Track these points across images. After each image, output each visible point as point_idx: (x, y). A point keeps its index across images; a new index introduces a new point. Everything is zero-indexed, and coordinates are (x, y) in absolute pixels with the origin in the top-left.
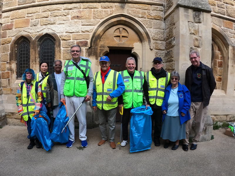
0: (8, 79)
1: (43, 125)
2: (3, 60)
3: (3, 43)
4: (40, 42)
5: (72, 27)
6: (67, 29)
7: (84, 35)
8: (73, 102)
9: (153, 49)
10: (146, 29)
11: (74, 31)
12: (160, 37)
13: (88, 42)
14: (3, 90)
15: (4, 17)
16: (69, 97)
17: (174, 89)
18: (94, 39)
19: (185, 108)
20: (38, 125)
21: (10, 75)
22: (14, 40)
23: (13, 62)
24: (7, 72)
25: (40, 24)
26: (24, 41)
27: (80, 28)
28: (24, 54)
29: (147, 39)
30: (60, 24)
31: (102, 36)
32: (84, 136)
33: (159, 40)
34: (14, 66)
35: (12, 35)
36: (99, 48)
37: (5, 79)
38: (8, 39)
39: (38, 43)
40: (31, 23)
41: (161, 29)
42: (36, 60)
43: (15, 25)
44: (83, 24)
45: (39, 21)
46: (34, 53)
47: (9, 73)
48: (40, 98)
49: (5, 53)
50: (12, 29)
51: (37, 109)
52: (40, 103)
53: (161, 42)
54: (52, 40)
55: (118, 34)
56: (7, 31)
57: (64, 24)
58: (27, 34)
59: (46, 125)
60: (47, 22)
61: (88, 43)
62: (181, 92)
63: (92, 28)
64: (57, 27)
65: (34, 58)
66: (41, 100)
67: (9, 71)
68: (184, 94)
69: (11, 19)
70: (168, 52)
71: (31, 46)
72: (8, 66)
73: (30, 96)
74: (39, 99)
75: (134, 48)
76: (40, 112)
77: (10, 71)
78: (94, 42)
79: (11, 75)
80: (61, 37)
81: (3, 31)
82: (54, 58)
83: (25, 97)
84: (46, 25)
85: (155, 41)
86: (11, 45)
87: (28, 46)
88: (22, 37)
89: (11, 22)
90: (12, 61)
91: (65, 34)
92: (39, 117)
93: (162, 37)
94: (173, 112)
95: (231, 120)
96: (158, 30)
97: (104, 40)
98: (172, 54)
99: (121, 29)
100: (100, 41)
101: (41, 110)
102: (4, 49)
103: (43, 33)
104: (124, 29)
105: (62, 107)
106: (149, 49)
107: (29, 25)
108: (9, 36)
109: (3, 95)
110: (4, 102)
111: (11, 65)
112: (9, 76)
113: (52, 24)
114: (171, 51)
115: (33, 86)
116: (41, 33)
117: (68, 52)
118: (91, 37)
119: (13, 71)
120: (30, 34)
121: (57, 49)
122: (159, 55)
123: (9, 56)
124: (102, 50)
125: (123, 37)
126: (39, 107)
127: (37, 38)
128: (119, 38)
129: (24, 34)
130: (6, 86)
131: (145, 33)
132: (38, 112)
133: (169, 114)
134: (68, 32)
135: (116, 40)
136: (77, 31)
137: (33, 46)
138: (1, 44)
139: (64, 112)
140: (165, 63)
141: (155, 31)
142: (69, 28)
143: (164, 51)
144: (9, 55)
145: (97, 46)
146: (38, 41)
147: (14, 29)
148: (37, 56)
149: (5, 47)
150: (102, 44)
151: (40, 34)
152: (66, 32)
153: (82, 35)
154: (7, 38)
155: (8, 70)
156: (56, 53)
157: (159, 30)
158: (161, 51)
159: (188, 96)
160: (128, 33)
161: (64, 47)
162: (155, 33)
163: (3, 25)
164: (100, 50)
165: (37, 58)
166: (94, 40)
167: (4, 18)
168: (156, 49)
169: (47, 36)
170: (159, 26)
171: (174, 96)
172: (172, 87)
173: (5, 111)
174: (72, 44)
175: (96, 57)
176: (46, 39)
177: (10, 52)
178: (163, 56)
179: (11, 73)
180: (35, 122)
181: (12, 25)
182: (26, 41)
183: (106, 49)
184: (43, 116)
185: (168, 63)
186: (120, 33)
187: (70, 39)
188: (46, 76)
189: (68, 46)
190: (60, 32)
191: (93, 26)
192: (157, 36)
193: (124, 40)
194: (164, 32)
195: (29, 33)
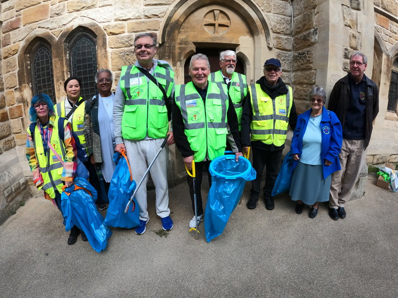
0: (21, 118)
1: (85, 204)
2: (8, 86)
3: (6, 55)
4: (69, 43)
5: (127, 10)
6: (117, 13)
7: (149, 24)
8: (144, 152)
9: (273, 48)
10: (262, 13)
11: (129, 16)
12: (284, 28)
13: (158, 35)
14: (15, 139)
15: (4, 8)
16: (134, 141)
17: (315, 118)
18: (168, 29)
19: (332, 152)
20: (76, 205)
21: (23, 110)
22: (24, 47)
23: (25, 87)
24: (17, 106)
25: (66, 11)
26: (41, 46)
27: (142, 11)
28: (43, 69)
29: (263, 31)
30: (103, 6)
31: (182, 24)
32: (165, 209)
33: (283, 33)
34: (27, 93)
35: (19, 40)
36: (177, 46)
37: (16, 119)
38: (13, 46)
39: (65, 45)
40: (51, 11)
41: (287, 16)
42: (64, 76)
43: (24, 19)
44: (147, 3)
45: (66, 4)
46: (59, 64)
47: (20, 107)
48: (71, 150)
49: (11, 73)
50: (19, 28)
51: (67, 175)
52: (72, 163)
53: (286, 37)
54: (91, 37)
55: (212, 21)
56: (10, 32)
57: (111, 5)
58: (45, 32)
59: (90, 202)
60: (79, 6)
61: (158, 37)
62: (326, 123)
63: (164, 9)
64: (98, 11)
65: (60, 74)
66: (72, 156)
67: (20, 104)
68: (331, 127)
69: (17, 11)
70: (299, 53)
71: (54, 52)
72: (17, 95)
73: (51, 151)
74: (69, 153)
75: (240, 46)
76: (74, 179)
77: (22, 104)
78: (169, 35)
79: (25, 110)
80: (107, 29)
81: (4, 35)
82: (96, 68)
83: (41, 154)
84: (78, 11)
85: (276, 34)
86: (20, 57)
87: (49, 54)
88: (38, 39)
89: (16, 16)
90: (23, 85)
91: (113, 23)
92: (74, 191)
93: (287, 29)
94: (311, 156)
95: (378, 162)
96: (280, 16)
97: (187, 32)
98: (309, 57)
99: (217, 12)
100: (179, 32)
101: (75, 175)
102: (7, 66)
103: (73, 26)
104: (221, 12)
105: (120, 160)
106: (267, 47)
107: (47, 15)
108: (14, 40)
109: (17, 147)
110: (20, 159)
111: (22, 93)
112: (21, 112)
113: (89, 8)
114: (308, 51)
115: (53, 129)
116: (68, 26)
117: (122, 55)
118: (162, 25)
119: (27, 102)
120: (50, 31)
121: (100, 52)
122: (282, 58)
123: (17, 77)
124: (184, 49)
125: (220, 25)
126: (71, 171)
127: (62, 36)
128: (213, 27)
129: (40, 32)
130: (19, 131)
131: (259, 20)
132: (71, 179)
133: (305, 160)
134: (120, 19)
135: (209, 31)
136: (137, 15)
137: (57, 52)
138: (2, 58)
139: (126, 173)
140: (291, 73)
141: (276, 18)
142: (121, 11)
143: (290, 53)
144: (17, 74)
145: (174, 42)
146: (65, 41)
147: (22, 27)
148: (65, 69)
149: (9, 62)
150: (182, 39)
151: (68, 29)
152: (116, 20)
153: (146, 23)
154: (12, 44)
155: (19, 102)
156: (99, 59)
157: (283, 17)
158: (286, 52)
159: (338, 131)
160: (229, 19)
161: (113, 47)
162: (276, 20)
163: (3, 24)
164: (180, 48)
165: (65, 73)
166: (169, 32)
167: (5, 11)
168: (277, 48)
169: (81, 31)
170: (283, 10)
171: (314, 130)
172: (312, 114)
173: (25, 175)
174: (127, 40)
175: (173, 61)
176: (79, 36)
177: (18, 69)
178: (288, 60)
179: (24, 106)
180: (68, 202)
181: (18, 20)
182: (43, 46)
183: (191, 47)
184: (81, 186)
185: (299, 73)
186: (215, 20)
187: (124, 32)
188: (79, 104)
189: (120, 44)
190: (104, 21)
191: (167, 6)
192: (280, 26)
193: (222, 32)
194: (291, 21)
195: (48, 30)
